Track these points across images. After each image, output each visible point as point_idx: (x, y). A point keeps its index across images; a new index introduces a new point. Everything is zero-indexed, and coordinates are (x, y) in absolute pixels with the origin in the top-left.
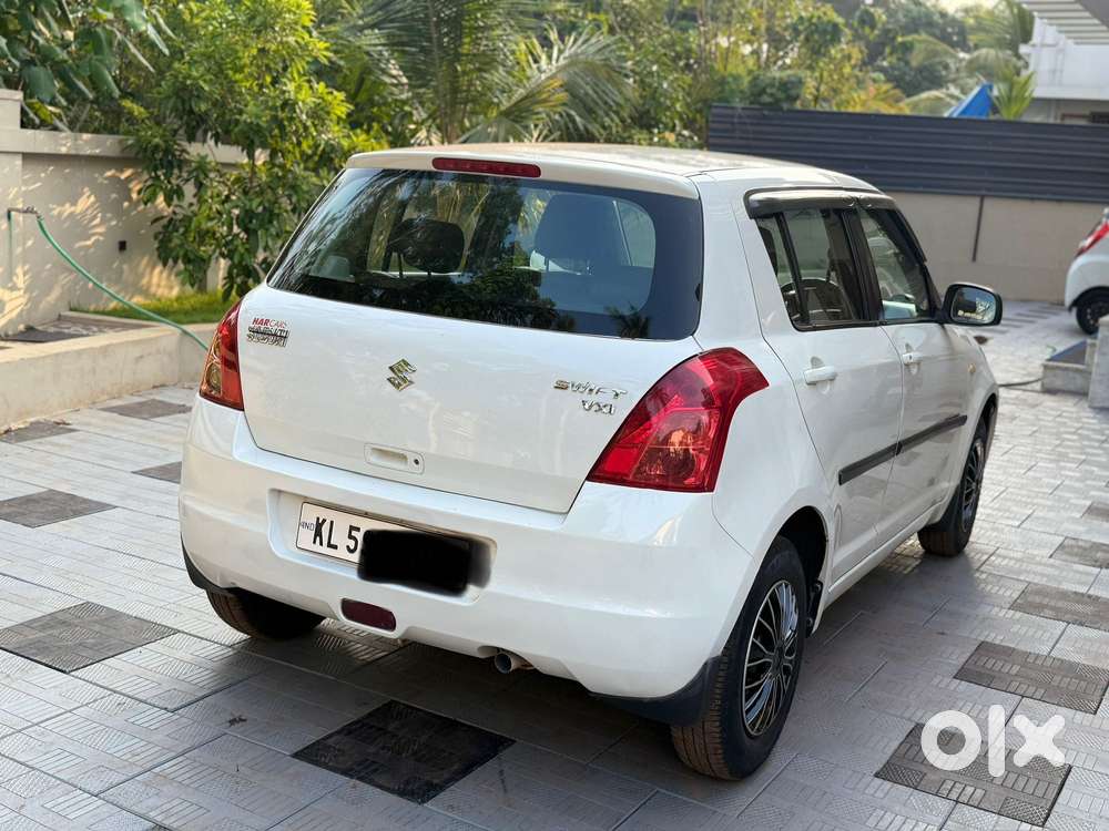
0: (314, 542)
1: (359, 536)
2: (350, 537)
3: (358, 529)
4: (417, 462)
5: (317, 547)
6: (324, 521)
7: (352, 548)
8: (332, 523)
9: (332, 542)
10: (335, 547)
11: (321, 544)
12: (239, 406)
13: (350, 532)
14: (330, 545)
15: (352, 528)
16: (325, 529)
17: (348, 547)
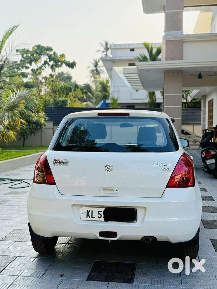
0: (87, 217)
1: (102, 213)
2: (99, 214)
3: (101, 211)
4: (116, 190)
5: (88, 219)
6: (89, 211)
7: (100, 217)
8: (92, 211)
9: (93, 217)
10: (94, 218)
11: (89, 217)
12: (54, 183)
13: (99, 213)
14: (92, 217)
15: (99, 211)
16: (90, 213)
17: (98, 217)
